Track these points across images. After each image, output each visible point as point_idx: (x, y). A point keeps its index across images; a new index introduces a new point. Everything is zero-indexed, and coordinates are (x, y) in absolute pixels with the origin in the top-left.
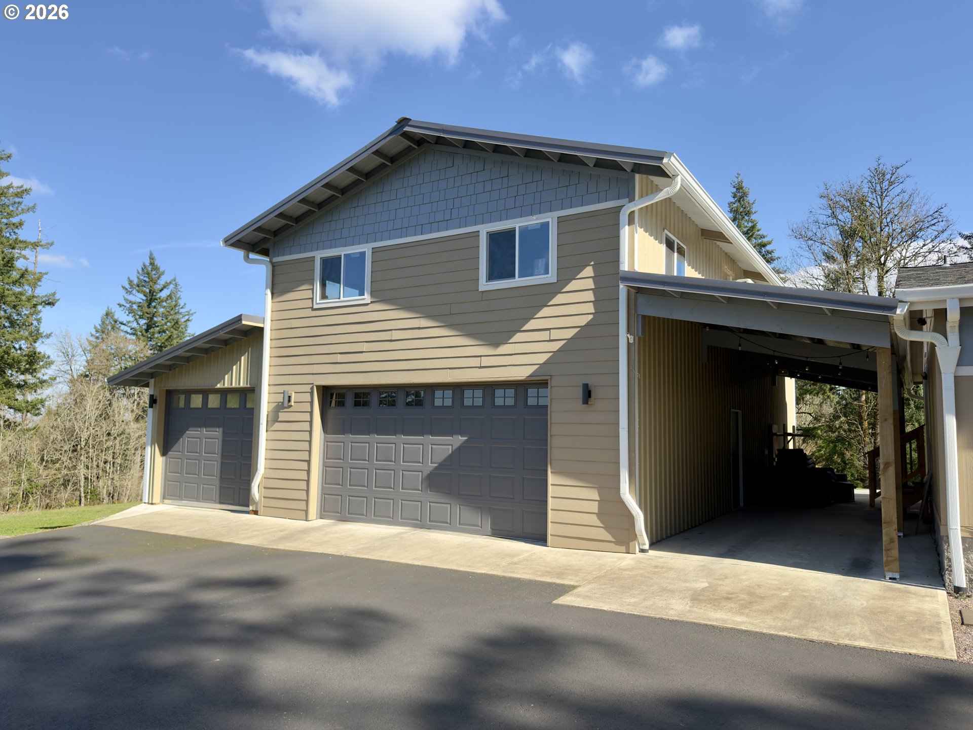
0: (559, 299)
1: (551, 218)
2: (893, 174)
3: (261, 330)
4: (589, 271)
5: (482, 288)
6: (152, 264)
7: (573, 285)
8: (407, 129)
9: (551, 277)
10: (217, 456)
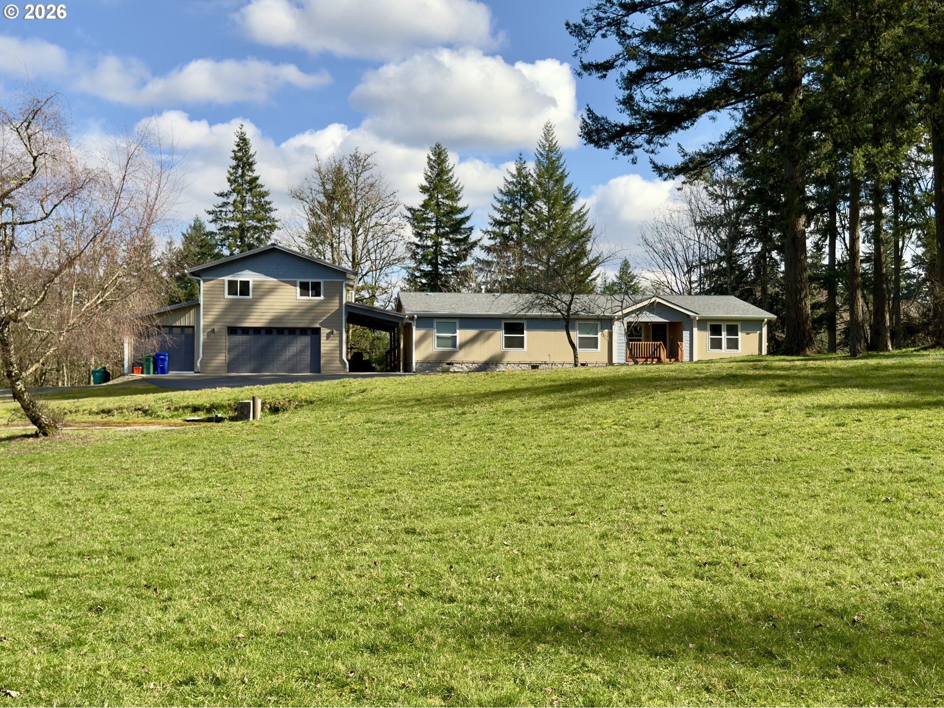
0: (324, 304)
1: (322, 281)
2: (365, 160)
5: (297, 299)
7: (328, 301)
9: (322, 298)
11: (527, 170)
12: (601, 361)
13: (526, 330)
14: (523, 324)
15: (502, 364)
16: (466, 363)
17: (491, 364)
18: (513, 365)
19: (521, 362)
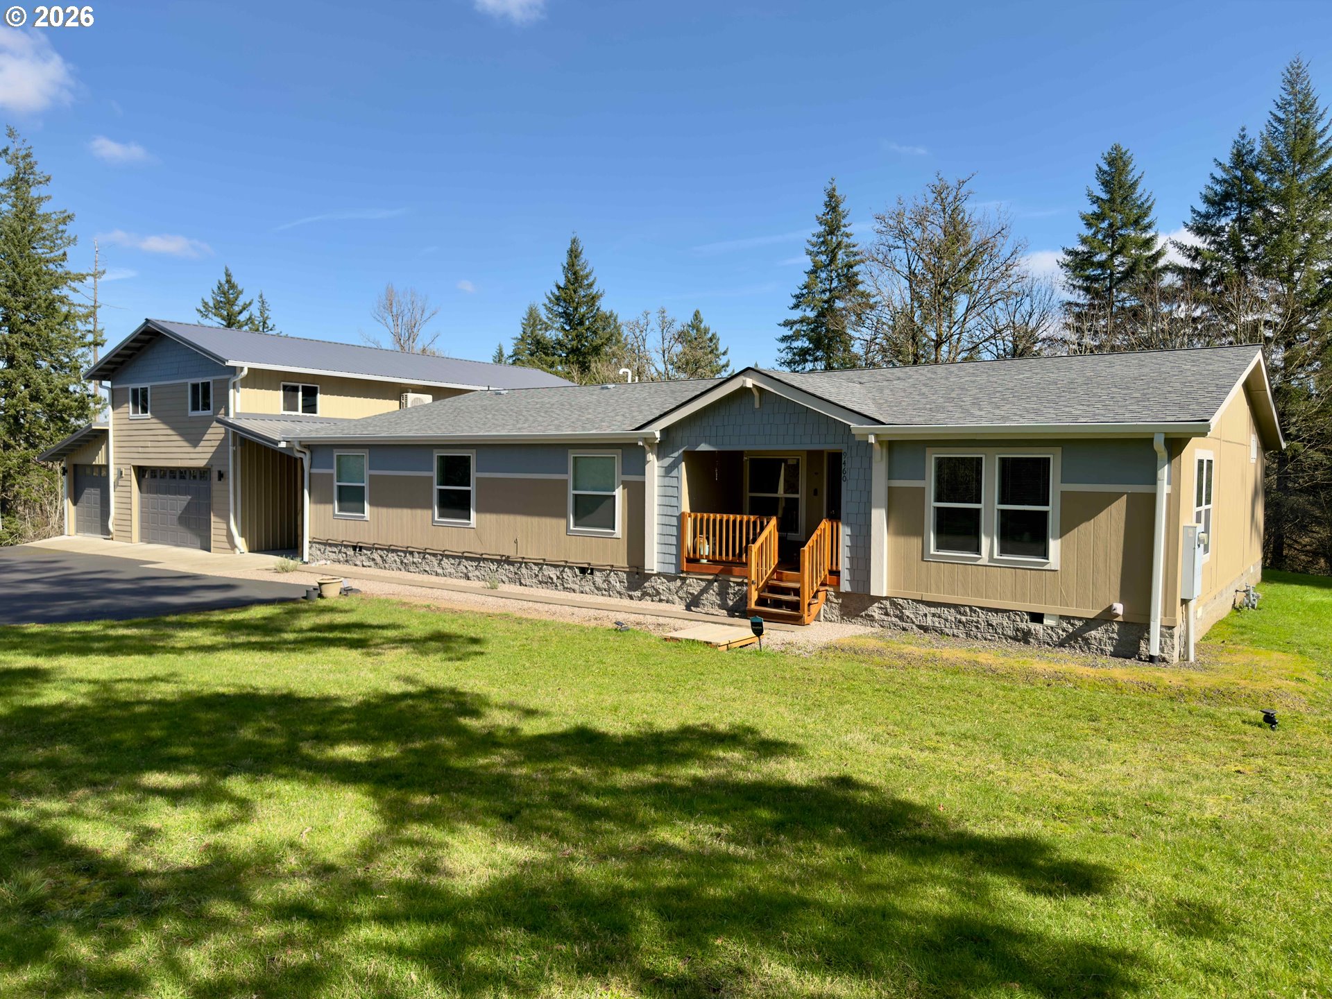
3: (106, 432)
5: (190, 415)
6: (228, 282)
9: (211, 412)
10: (99, 506)
12: (622, 561)
13: (474, 475)
14: (466, 460)
15: (434, 555)
16: (380, 549)
17: (416, 555)
18: (453, 561)
19: (466, 554)
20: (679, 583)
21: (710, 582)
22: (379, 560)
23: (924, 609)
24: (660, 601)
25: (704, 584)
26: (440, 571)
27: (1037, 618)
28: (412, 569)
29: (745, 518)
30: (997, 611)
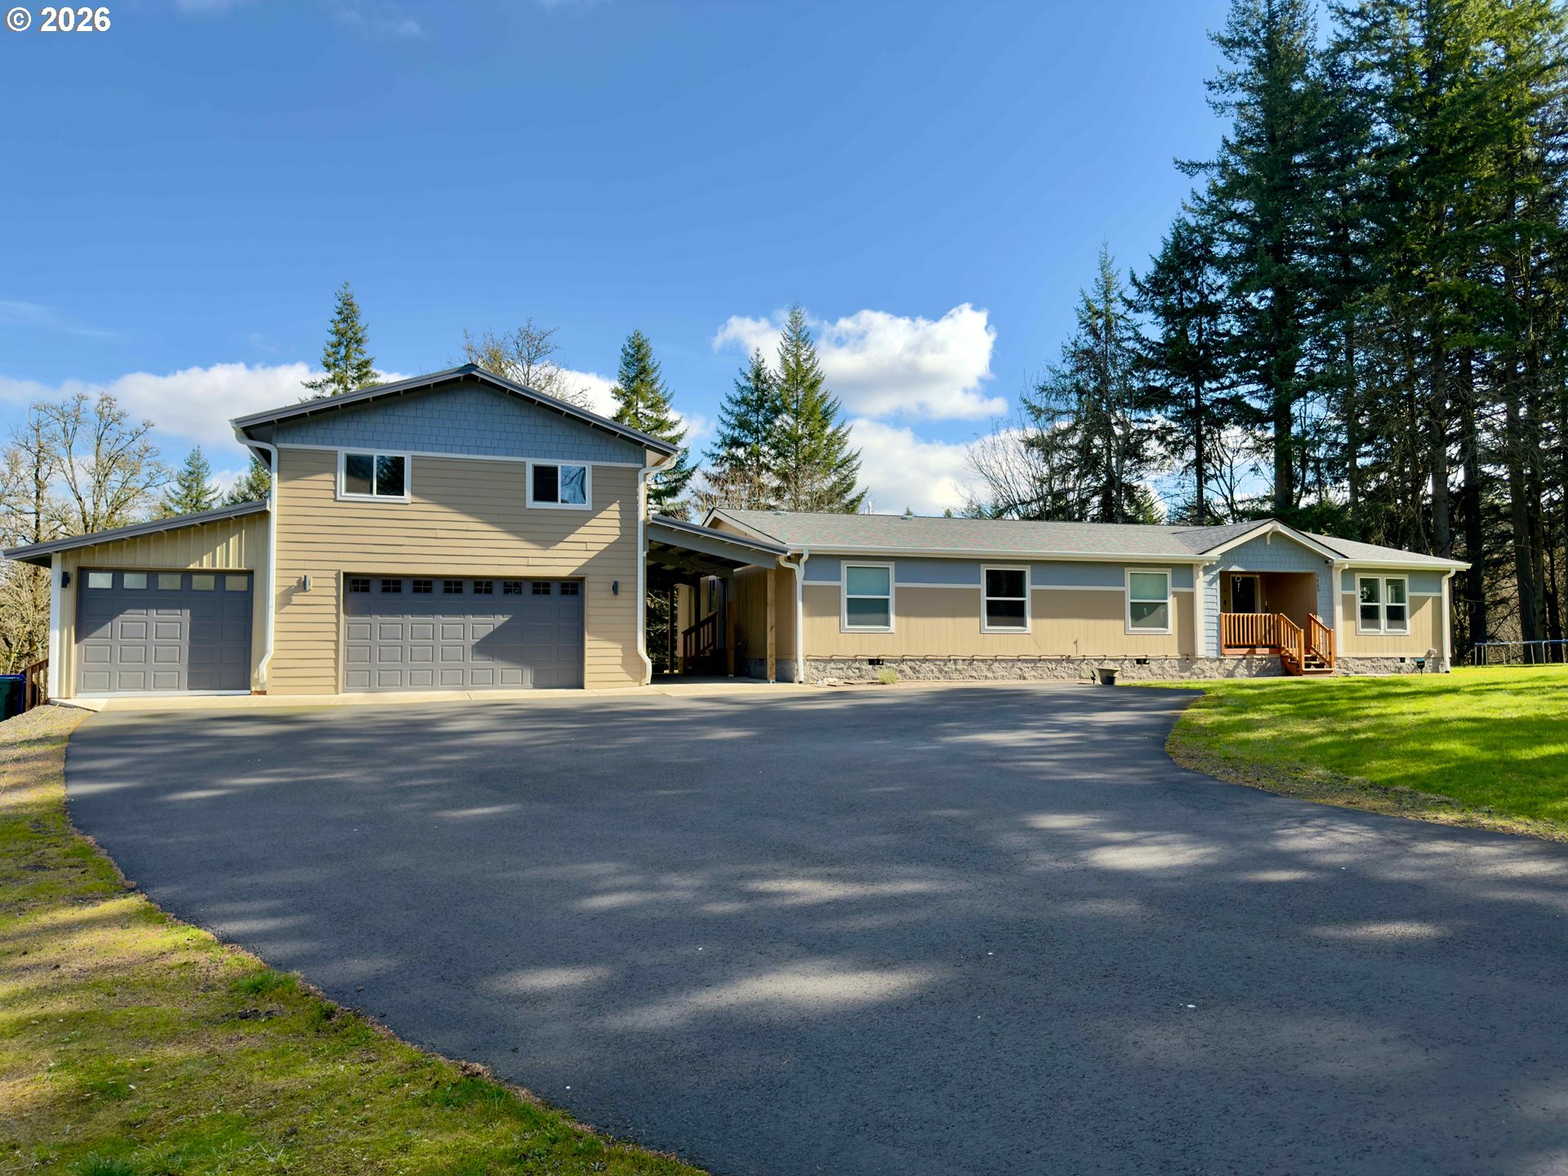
0: (592, 522)
1: (588, 465)
2: (541, 340)
4: (616, 506)
5: (528, 507)
7: (604, 514)
8: (474, 373)
9: (588, 505)
10: (181, 641)
11: (767, 371)
12: (1175, 653)
13: (1029, 587)
14: (1021, 574)
15: (982, 661)
16: (910, 660)
17: (960, 662)
18: (1005, 665)
19: (1021, 658)
20: (1218, 663)
21: (1240, 660)
22: (909, 672)
23: (1358, 662)
24: (1205, 677)
25: (1235, 662)
26: (990, 675)
27: (1402, 660)
28: (954, 676)
29: (1259, 615)
30: (1387, 659)
